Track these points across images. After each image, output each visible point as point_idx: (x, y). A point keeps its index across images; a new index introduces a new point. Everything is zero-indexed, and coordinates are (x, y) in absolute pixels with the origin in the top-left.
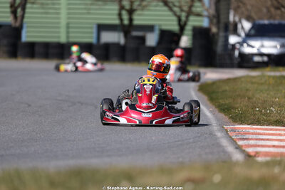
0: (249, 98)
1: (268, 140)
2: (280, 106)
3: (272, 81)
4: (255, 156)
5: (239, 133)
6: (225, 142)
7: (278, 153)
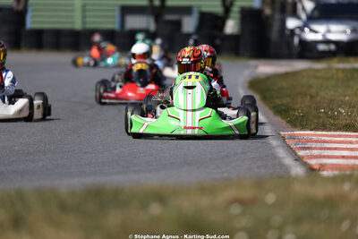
0: (312, 97)
1: (335, 149)
2: (351, 106)
3: (341, 75)
4: (319, 169)
5: (300, 140)
6: (281, 153)
7: (348, 165)
